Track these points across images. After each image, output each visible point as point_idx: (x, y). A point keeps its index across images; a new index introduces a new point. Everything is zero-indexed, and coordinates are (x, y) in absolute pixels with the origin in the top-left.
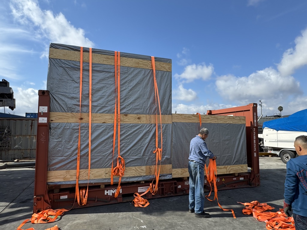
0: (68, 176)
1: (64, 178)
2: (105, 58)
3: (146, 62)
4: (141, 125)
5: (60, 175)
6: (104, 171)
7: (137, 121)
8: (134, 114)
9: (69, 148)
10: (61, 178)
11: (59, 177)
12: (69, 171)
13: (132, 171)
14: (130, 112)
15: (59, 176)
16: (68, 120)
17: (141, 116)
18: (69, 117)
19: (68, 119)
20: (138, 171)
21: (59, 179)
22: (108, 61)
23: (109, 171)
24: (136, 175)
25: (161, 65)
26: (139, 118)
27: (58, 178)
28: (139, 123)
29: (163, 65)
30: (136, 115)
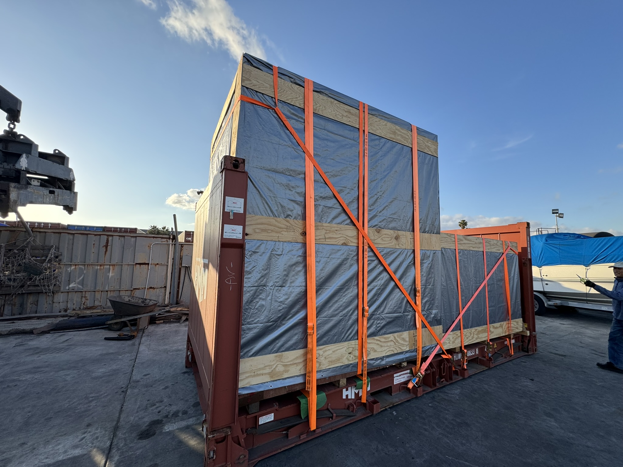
0: (280, 368)
1: (271, 374)
2: (346, 112)
3: (405, 132)
4: (400, 251)
5: (262, 366)
6: (346, 348)
7: (393, 244)
8: (389, 229)
9: (281, 300)
10: (265, 374)
11: (261, 372)
12: (282, 355)
13: (389, 344)
14: (383, 224)
15: (260, 369)
16: (280, 235)
17: (400, 233)
18: (281, 228)
19: (279, 232)
20: (399, 343)
21: (261, 377)
22: (350, 118)
23: (353, 348)
24: (396, 352)
25: (425, 144)
26: (397, 238)
27: (258, 375)
28: (397, 247)
29: (428, 143)
30: (392, 232)
